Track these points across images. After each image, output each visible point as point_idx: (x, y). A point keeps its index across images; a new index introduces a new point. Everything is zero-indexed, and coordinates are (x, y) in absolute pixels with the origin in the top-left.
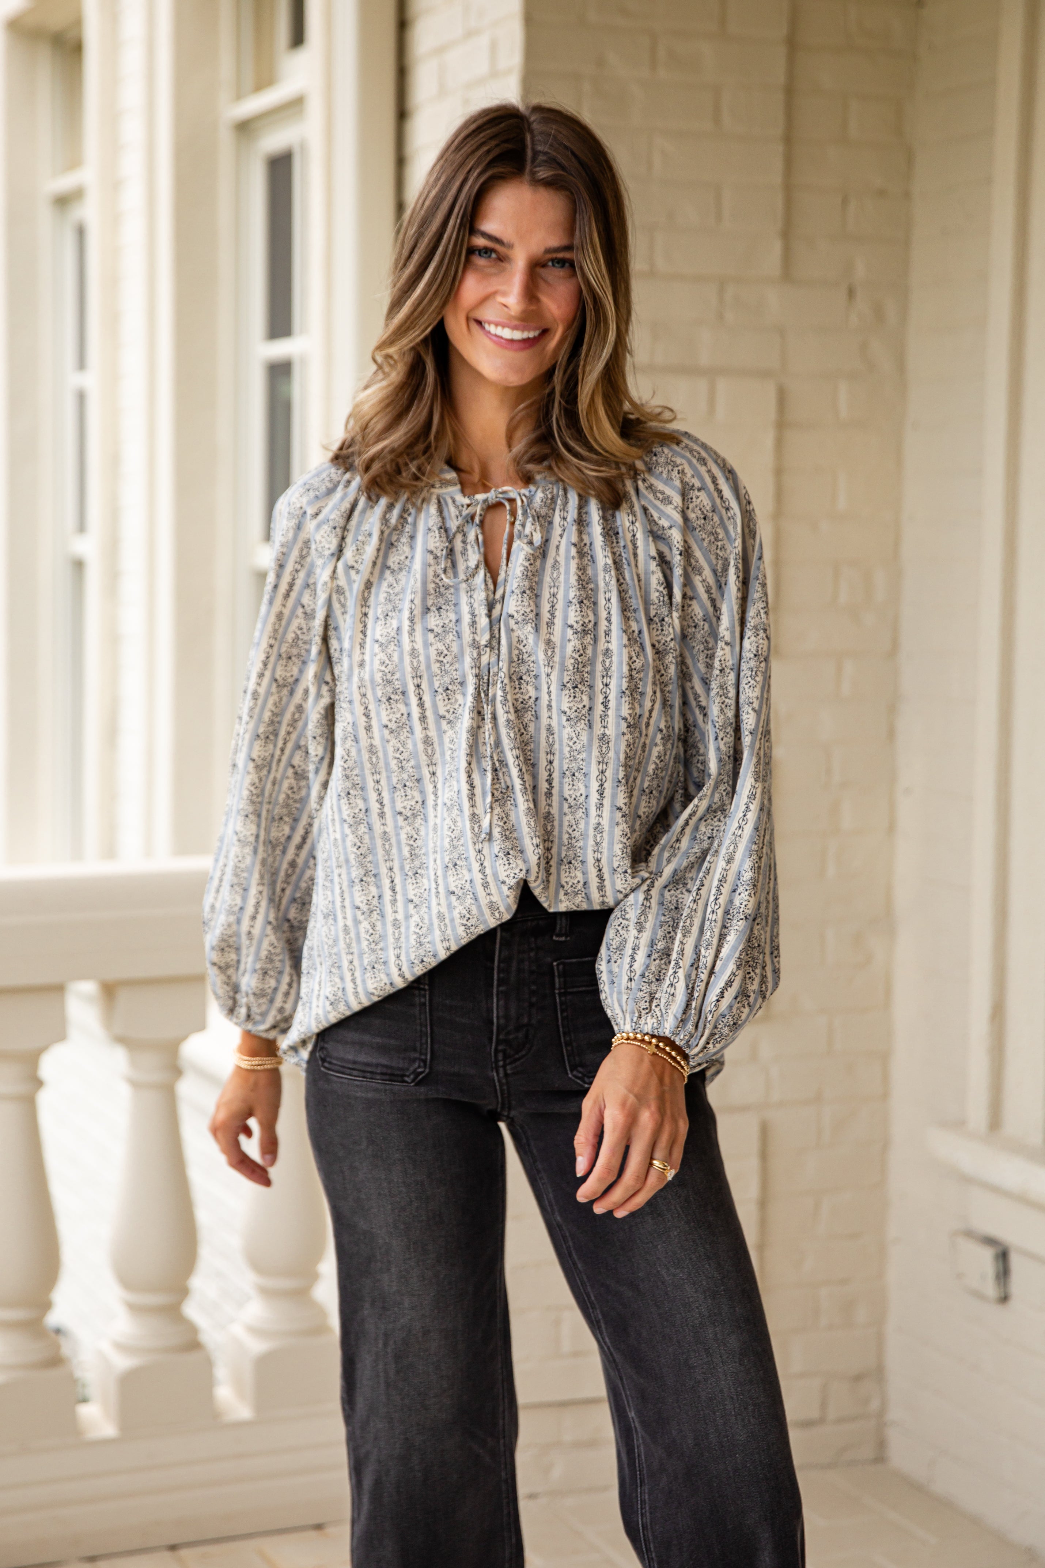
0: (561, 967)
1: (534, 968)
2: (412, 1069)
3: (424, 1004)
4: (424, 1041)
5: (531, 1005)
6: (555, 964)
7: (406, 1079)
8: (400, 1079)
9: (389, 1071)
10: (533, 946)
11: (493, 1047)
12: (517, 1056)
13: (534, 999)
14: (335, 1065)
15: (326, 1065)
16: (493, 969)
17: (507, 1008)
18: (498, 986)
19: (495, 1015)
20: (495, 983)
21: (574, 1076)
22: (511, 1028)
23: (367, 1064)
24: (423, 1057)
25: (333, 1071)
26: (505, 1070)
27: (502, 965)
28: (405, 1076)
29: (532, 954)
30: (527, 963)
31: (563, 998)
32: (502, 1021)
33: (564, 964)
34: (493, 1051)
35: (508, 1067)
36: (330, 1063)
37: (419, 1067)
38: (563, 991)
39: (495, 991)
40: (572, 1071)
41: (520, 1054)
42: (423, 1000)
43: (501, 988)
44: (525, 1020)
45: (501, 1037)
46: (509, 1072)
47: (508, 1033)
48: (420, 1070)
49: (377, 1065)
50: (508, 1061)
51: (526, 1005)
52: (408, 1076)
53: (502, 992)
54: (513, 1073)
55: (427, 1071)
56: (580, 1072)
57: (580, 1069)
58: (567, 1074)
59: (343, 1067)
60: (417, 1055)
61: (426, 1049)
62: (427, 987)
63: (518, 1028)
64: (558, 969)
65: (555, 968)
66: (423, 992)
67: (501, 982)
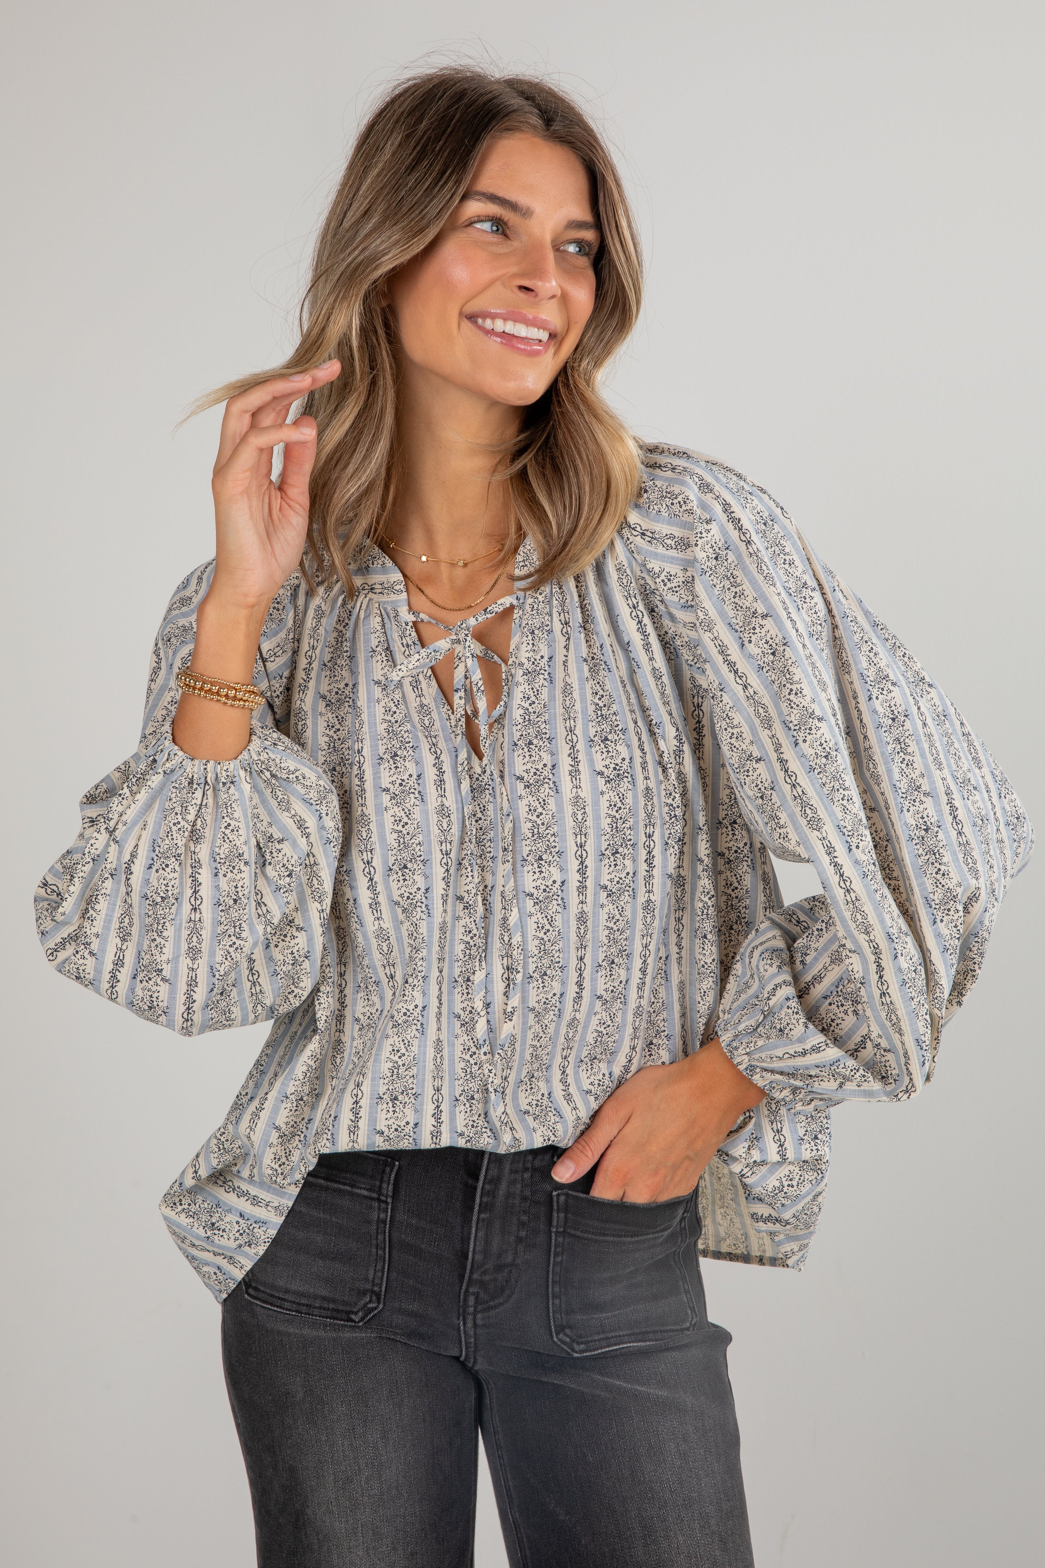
0: (562, 1198)
1: (527, 1193)
2: (362, 1303)
3: (384, 1222)
4: (379, 1267)
5: (519, 1240)
6: (555, 1193)
7: (353, 1317)
8: (344, 1316)
9: (331, 1306)
10: (529, 1165)
11: (464, 1288)
12: (492, 1303)
13: (523, 1234)
14: (263, 1292)
15: (251, 1291)
16: (475, 1188)
17: (487, 1242)
18: (480, 1212)
19: (471, 1249)
20: (477, 1208)
21: (560, 1340)
22: (489, 1265)
23: (303, 1295)
24: (376, 1289)
25: (260, 1300)
26: (475, 1319)
27: (487, 1187)
28: (352, 1312)
29: (527, 1175)
30: (519, 1186)
31: (560, 1239)
32: (479, 1257)
33: (567, 1195)
34: (463, 1291)
35: (479, 1316)
36: (256, 1289)
37: (370, 1301)
38: (561, 1230)
39: (475, 1218)
40: (557, 1335)
41: (497, 1301)
42: (382, 1216)
43: (482, 1216)
44: (509, 1259)
45: (475, 1276)
46: (479, 1322)
47: (485, 1273)
48: (371, 1305)
49: (315, 1297)
50: (480, 1308)
51: (512, 1238)
52: (356, 1313)
53: (483, 1220)
54: (484, 1325)
55: (381, 1306)
56: (568, 1336)
57: (568, 1331)
58: (552, 1336)
59: (272, 1296)
60: (368, 1286)
61: (382, 1279)
62: (389, 1200)
63: (499, 1268)
64: (558, 1202)
65: (555, 1199)
66: (383, 1206)
67: (483, 1208)
